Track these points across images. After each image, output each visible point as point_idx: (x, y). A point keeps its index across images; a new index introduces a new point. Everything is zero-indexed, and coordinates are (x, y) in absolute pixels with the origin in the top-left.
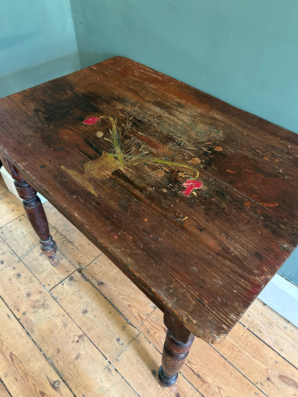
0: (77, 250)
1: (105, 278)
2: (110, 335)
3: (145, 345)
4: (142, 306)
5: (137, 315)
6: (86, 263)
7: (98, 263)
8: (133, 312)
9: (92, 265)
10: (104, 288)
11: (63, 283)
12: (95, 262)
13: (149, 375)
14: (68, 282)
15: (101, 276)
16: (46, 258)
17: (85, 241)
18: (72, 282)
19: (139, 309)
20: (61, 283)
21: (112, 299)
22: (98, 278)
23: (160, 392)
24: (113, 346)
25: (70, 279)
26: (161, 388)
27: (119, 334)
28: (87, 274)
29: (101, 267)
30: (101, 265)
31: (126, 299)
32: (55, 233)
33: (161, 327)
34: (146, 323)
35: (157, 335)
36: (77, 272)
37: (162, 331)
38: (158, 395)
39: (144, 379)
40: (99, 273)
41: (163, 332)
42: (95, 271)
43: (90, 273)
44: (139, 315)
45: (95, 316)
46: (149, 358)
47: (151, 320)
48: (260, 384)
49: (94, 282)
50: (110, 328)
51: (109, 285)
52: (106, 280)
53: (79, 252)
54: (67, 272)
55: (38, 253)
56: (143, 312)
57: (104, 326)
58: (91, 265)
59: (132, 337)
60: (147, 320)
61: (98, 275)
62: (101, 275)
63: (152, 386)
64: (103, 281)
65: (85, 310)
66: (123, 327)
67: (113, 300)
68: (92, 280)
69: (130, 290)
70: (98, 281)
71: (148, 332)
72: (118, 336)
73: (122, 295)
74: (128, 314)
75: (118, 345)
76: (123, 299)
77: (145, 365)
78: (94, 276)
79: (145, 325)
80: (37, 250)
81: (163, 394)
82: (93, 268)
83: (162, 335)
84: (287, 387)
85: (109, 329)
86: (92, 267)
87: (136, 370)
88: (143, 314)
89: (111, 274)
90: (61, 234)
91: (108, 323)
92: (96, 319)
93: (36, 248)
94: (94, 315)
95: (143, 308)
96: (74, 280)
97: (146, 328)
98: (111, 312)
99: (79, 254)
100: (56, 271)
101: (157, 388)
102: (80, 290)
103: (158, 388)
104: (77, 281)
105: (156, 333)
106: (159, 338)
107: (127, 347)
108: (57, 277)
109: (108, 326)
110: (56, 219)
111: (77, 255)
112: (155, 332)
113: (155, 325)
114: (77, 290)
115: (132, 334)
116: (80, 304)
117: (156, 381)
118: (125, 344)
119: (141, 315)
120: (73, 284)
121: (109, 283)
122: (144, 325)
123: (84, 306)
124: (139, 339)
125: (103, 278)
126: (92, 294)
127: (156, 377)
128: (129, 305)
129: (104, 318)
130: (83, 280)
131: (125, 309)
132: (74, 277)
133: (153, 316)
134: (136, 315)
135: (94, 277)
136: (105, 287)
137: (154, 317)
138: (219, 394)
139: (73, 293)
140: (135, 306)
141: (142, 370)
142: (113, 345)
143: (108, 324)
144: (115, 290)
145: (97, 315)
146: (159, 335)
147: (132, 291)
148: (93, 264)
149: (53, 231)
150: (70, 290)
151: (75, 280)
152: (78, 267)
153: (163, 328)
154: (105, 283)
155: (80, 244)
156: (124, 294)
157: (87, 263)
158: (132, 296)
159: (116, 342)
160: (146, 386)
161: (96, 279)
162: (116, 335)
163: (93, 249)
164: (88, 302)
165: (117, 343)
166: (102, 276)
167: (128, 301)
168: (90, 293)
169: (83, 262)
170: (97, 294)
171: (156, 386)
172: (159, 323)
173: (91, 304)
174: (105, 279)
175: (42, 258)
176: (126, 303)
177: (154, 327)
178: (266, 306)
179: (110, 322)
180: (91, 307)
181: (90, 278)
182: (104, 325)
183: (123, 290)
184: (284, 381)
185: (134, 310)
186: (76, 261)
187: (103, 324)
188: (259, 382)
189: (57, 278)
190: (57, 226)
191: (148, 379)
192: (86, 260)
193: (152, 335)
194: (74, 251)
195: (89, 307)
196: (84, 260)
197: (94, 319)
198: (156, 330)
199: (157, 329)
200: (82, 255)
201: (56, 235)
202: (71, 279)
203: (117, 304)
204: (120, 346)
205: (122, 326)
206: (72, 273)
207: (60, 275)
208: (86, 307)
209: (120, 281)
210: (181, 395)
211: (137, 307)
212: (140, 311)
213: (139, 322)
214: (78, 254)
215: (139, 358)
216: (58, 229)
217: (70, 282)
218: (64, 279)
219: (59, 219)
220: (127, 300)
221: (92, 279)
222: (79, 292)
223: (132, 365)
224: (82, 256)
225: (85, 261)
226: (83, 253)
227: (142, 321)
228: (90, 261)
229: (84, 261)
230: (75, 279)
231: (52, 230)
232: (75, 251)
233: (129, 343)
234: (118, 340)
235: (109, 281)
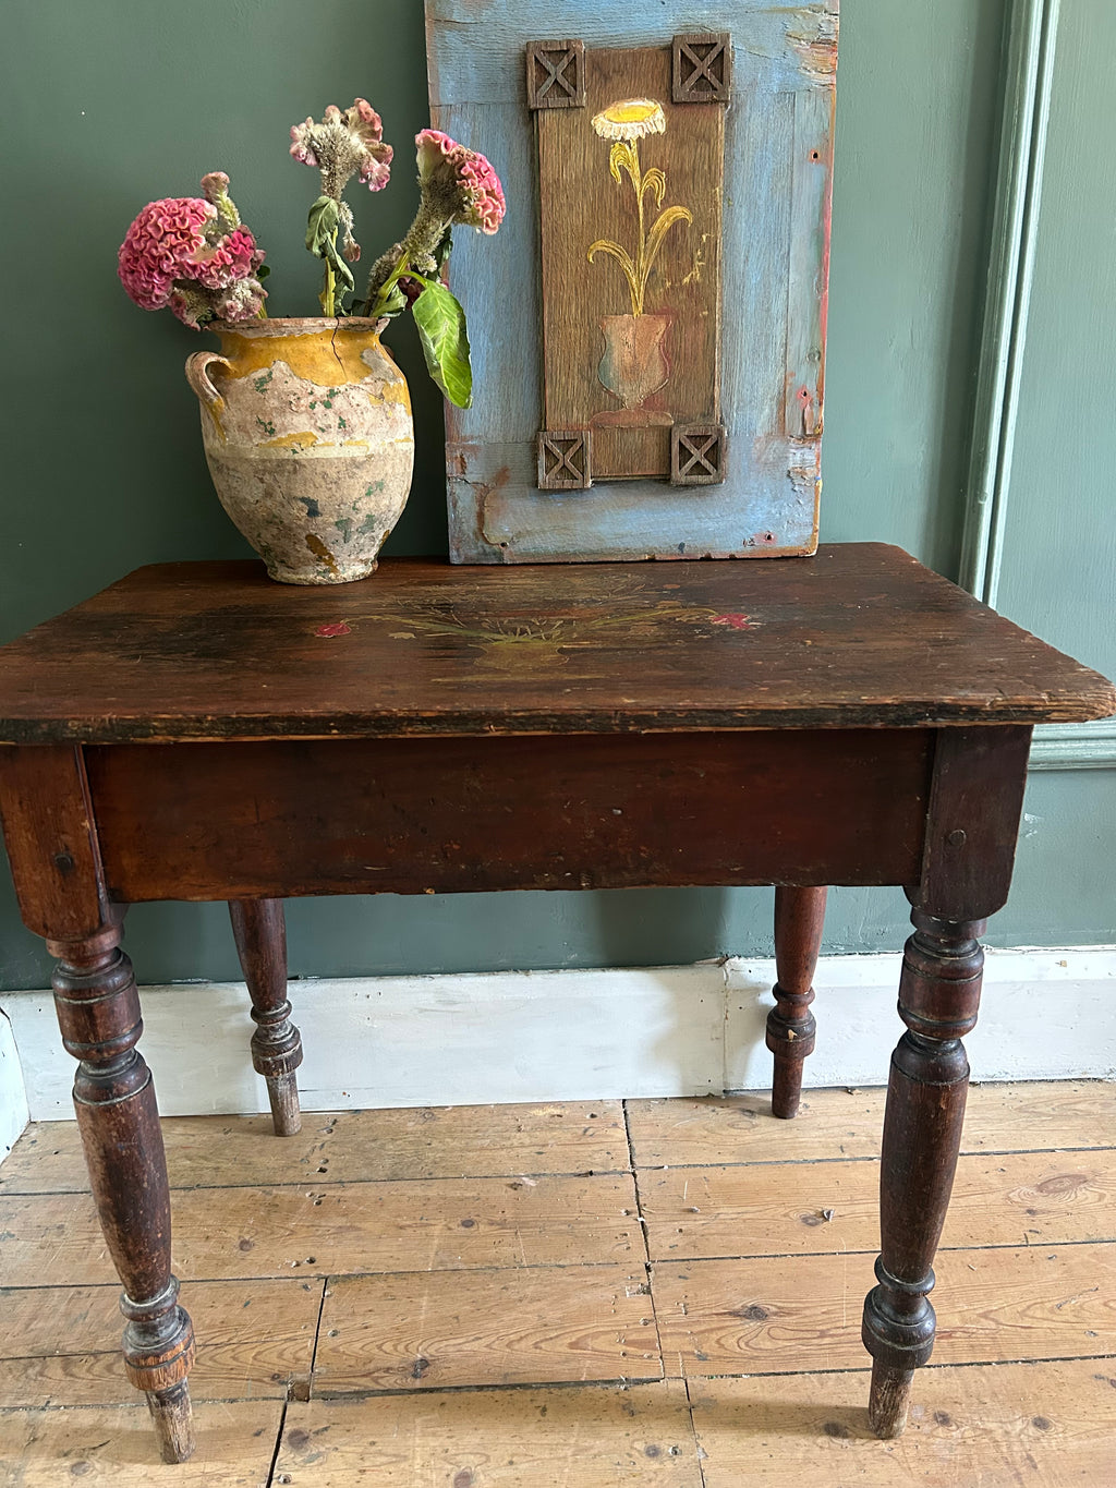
0: (219, 1351)
1: (416, 1344)
2: (618, 1464)
3: (734, 1395)
4: (610, 1315)
5: (624, 1347)
6: (298, 1360)
7: (340, 1327)
8: (607, 1350)
9: (330, 1347)
10: (444, 1371)
11: (282, 1480)
12: (326, 1331)
13: (829, 1448)
14: (299, 1459)
15: (396, 1349)
16: (116, 1467)
17: (220, 1306)
18: (313, 1448)
19: (610, 1329)
20: (274, 1481)
21: (506, 1375)
22: (394, 1362)
23: (901, 1454)
24: (662, 1481)
25: (291, 1444)
26: (891, 1443)
27: (636, 1436)
28: (339, 1383)
29: (366, 1328)
30: (359, 1321)
31: (546, 1340)
32: (65, 1368)
33: (715, 1318)
34: (669, 1344)
35: (730, 1342)
36: (295, 1409)
37: (728, 1324)
38: (905, 1465)
39: (831, 1468)
40: (380, 1347)
41: (733, 1323)
42: (361, 1352)
43: (348, 1369)
44: (627, 1343)
45: (511, 1463)
46: (781, 1411)
47: (674, 1325)
48: (1033, 1234)
49: (392, 1381)
50: (592, 1447)
51: (451, 1349)
52: (425, 1345)
53: (233, 1350)
54: (258, 1434)
55: (59, 1479)
56: (631, 1327)
57: (570, 1459)
58: (324, 1347)
59: (679, 1410)
60: (665, 1335)
61: (381, 1353)
62: (395, 1346)
63: (867, 1462)
64: (419, 1356)
65: (456, 1479)
66: (624, 1408)
67: (514, 1373)
68: (378, 1383)
69: (528, 1309)
70: (404, 1369)
71: (702, 1358)
72: (640, 1446)
73: (522, 1338)
74: (599, 1367)
75: (669, 1465)
76: (536, 1346)
77: (794, 1438)
78: (371, 1366)
79: (673, 1350)
80: (44, 1470)
81: (912, 1453)
82: (341, 1349)
83: (742, 1334)
84: (1073, 1196)
85: (593, 1452)
86: (334, 1350)
87: (788, 1470)
88: (637, 1331)
89: (422, 1317)
90: (96, 1354)
91: (572, 1441)
92: (521, 1467)
93: (28, 1468)
94: (506, 1462)
95: (617, 1318)
96: (312, 1436)
97: (683, 1353)
98: (544, 1410)
99: (242, 1357)
100: (210, 1467)
101: (886, 1454)
102: (373, 1443)
103: (886, 1451)
104: (326, 1429)
105: (722, 1342)
106: (742, 1345)
107: (698, 1446)
108: (236, 1479)
109: (579, 1451)
110: (19, 1327)
111: (235, 1363)
112: (718, 1341)
113: (697, 1329)
114: (360, 1450)
115: (669, 1402)
116: (422, 1477)
117: (863, 1441)
118: (681, 1444)
119: (634, 1337)
120: (322, 1449)
121: (445, 1343)
122: (671, 1352)
123: (441, 1469)
124: (702, 1395)
125: (411, 1348)
126: (425, 1418)
127: (850, 1433)
128: (573, 1345)
129: (546, 1442)
130: (348, 1410)
131: (573, 1365)
132: (304, 1426)
133: (665, 1312)
134: (622, 1348)
135: (378, 1370)
136: (447, 1365)
137: (670, 1311)
138: (1001, 1327)
139: (356, 1471)
140: (591, 1331)
141: (800, 1455)
142: (658, 1479)
143: (576, 1445)
144: (487, 1346)
145: (513, 1455)
146: (735, 1339)
147: (537, 1305)
148: (327, 1342)
149: (45, 1367)
150: (335, 1474)
151: (317, 1433)
152: (283, 1391)
153: (725, 1313)
154: (431, 1356)
155: (210, 1327)
156: (527, 1333)
157: (305, 1355)
158: (553, 1316)
159: (654, 1465)
160: (855, 1478)
161: (388, 1370)
162: (632, 1448)
163: (279, 1305)
164: (439, 1450)
165: (662, 1463)
166: (401, 1348)
167: (557, 1337)
168: (418, 1421)
169: (285, 1363)
170: (443, 1404)
171: (876, 1452)
172: (701, 1312)
173: (457, 1445)
174: (420, 1344)
175: (98, 1480)
176: (562, 1347)
177: (703, 1332)
178: (857, 1091)
179: (575, 1434)
180: (467, 1451)
181: (363, 1381)
182: (565, 1457)
183: (513, 1326)
184: (1056, 1191)
185: (601, 1344)
186: (253, 1380)
187: (559, 1459)
188: (1028, 1234)
189: (238, 1482)
190: (45, 1344)
191: (838, 1458)
192: (291, 1350)
193: (719, 1357)
194: (210, 1363)
195: (459, 1458)
196: (280, 1355)
197: (519, 1475)
198: (714, 1336)
199: (712, 1330)
200: (256, 1350)
201: (75, 1370)
202: (300, 1440)
203: (537, 1374)
204: (676, 1461)
205: (620, 1408)
206: (279, 1423)
207: (239, 1466)
208: (450, 1467)
209: (473, 1311)
210: (947, 1411)
211: (602, 1329)
212: (619, 1332)
213: (649, 1357)
214: (234, 1358)
215: (758, 1439)
216: (63, 1350)
217: (307, 1454)
218: (270, 1462)
219: (34, 1318)
220: (551, 1339)
221: (376, 1380)
222: (374, 1448)
223: (764, 1471)
224: (259, 1353)
225: (287, 1355)
226: (255, 1339)
227: (656, 1349)
228: (310, 1343)
229: (285, 1357)
230: (315, 1429)
231: (37, 1369)
232: (211, 1359)
233: (691, 1429)
234: (653, 1452)
235: (436, 1339)
